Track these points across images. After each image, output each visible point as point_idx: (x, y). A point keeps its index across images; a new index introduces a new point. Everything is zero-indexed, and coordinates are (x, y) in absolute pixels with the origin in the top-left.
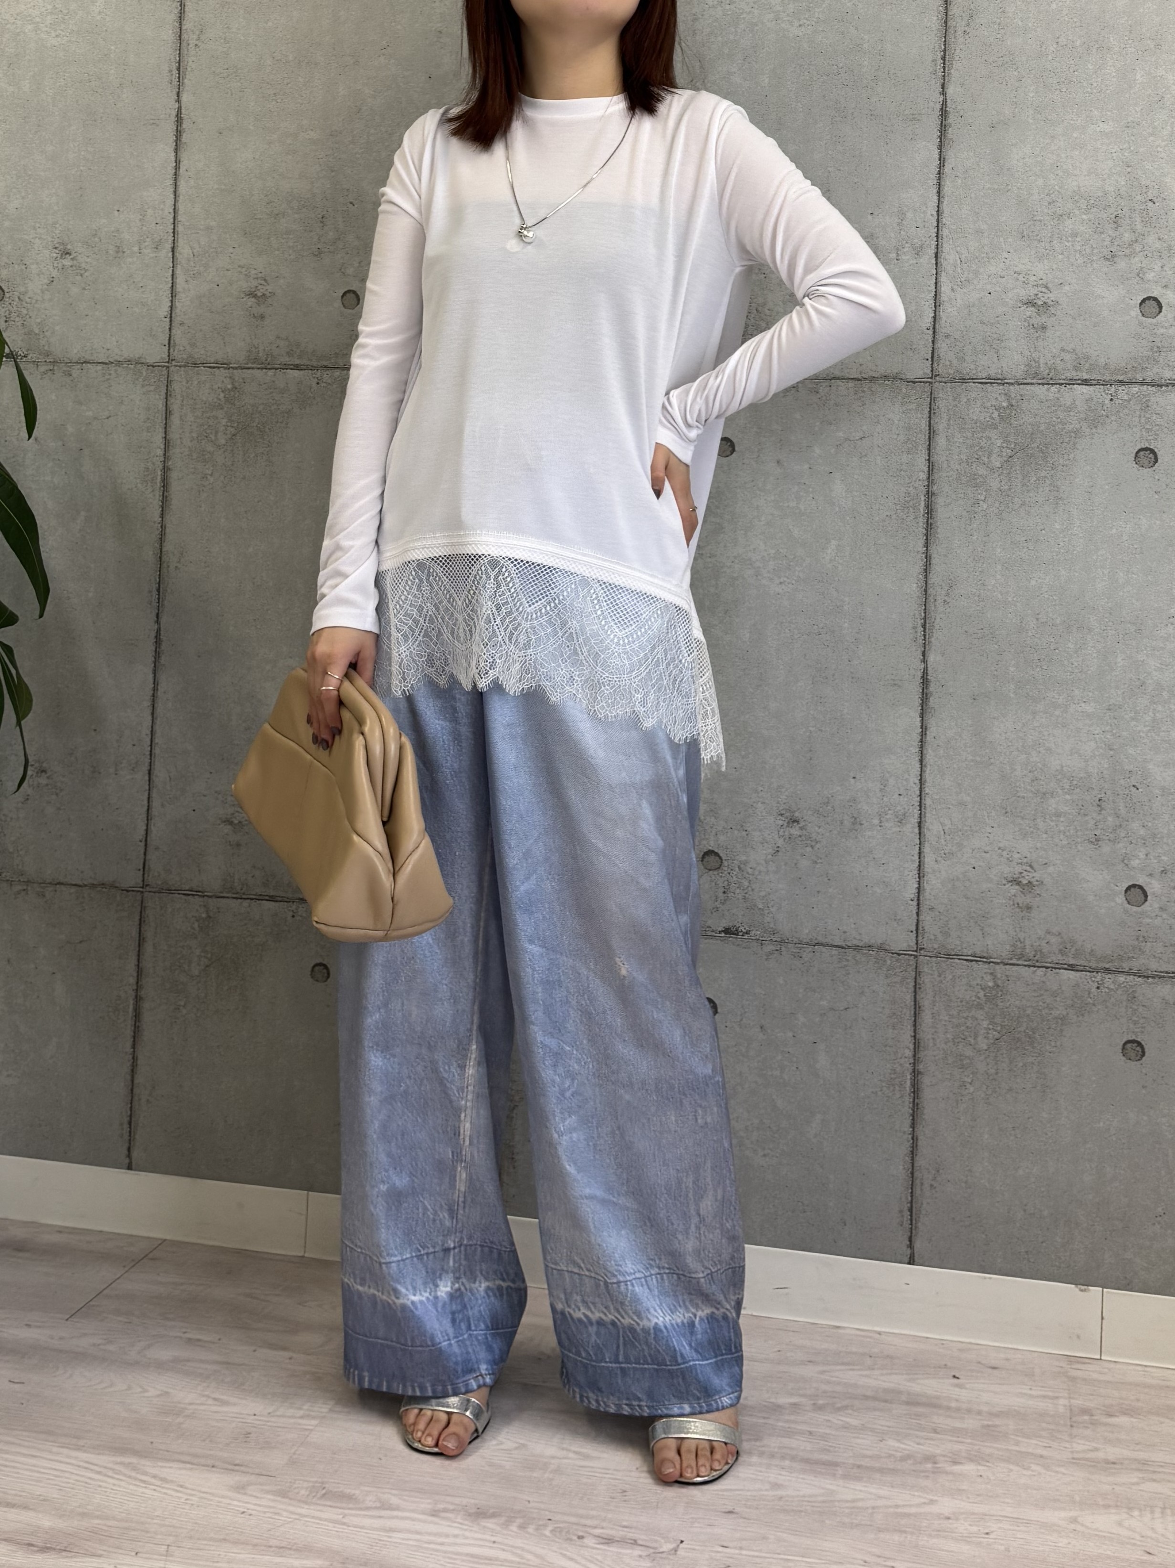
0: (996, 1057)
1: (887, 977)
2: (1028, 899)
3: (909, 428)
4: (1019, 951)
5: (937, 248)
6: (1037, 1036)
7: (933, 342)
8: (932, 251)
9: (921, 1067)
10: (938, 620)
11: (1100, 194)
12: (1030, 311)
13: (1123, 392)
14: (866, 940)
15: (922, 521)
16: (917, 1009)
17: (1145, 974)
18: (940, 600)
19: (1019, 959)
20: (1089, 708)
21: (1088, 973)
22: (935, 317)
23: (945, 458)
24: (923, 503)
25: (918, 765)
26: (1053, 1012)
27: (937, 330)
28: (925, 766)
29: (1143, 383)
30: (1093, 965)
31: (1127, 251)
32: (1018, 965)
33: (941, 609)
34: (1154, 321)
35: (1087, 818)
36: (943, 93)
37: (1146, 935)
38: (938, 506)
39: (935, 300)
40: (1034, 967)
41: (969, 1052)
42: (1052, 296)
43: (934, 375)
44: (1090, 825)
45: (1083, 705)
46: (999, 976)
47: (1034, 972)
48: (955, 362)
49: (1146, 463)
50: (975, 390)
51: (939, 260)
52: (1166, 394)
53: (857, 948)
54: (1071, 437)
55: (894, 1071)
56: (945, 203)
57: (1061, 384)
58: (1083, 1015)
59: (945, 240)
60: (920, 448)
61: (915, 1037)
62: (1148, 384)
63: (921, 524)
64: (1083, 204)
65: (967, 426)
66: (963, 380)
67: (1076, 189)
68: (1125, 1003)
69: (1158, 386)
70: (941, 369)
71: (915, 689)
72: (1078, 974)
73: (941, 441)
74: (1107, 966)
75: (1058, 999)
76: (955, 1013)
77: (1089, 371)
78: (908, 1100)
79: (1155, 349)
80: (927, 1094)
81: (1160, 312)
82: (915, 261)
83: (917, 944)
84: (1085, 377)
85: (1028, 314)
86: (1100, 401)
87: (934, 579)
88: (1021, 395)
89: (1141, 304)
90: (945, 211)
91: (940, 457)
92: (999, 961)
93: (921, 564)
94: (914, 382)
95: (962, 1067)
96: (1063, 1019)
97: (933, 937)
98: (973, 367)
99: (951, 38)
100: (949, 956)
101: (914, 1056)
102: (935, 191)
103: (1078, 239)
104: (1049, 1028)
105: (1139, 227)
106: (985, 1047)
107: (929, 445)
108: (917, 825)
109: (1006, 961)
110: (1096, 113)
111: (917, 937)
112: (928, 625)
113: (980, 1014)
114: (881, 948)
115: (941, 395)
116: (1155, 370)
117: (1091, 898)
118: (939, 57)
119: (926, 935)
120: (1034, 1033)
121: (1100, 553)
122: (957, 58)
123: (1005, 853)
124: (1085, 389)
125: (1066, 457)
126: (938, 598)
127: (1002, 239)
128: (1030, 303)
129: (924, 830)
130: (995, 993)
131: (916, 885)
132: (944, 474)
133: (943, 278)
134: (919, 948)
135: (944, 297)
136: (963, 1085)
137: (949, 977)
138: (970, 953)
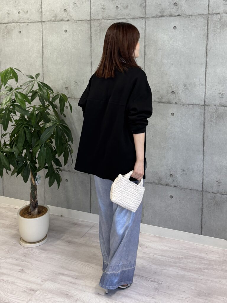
0: (214, 207)
1: (198, 194)
2: (219, 184)
3: (201, 112)
4: (218, 192)
6: (220, 204)
7: (205, 99)
8: (204, 85)
9: (203, 207)
10: (205, 142)
14: (195, 189)
15: (203, 127)
16: (202, 199)
18: (206, 139)
22: (205, 96)
24: (203, 124)
25: (202, 164)
28: (204, 164)
32: (218, 194)
36: (206, 60)
38: (205, 125)
41: (210, 206)
42: (224, 93)
43: (205, 104)
46: (215, 195)
47: (220, 195)
48: (208, 102)
50: (211, 107)
51: (206, 86)
53: (193, 190)
54: (226, 115)
55: (199, 208)
56: (207, 77)
57: (225, 106)
59: (206, 83)
60: (203, 115)
61: (202, 203)
65: (210, 112)
66: (209, 105)
70: (206, 103)
71: (202, 152)
73: (206, 115)
75: (224, 199)
76: (208, 200)
78: (201, 212)
80: (204, 211)
82: (202, 87)
87: (205, 136)
88: (219, 108)
90: (207, 79)
91: (206, 117)
92: (215, 193)
93: (203, 133)
94: (202, 105)
95: (209, 208)
96: (224, 202)
97: (205, 189)
98: (211, 103)
99: (207, 51)
100: (207, 192)
102: (205, 76)
104: (222, 203)
106: (213, 205)
108: (202, 172)
111: (202, 189)
113: (212, 201)
114: (197, 190)
115: (206, 107)
118: (205, 54)
122: (208, 55)
123: (216, 177)
125: (226, 118)
127: (215, 83)
128: (220, 94)
129: (204, 174)
130: (214, 198)
131: (202, 181)
132: (206, 120)
133: (206, 89)
134: (203, 191)
135: (206, 92)
136: (209, 210)
137: (207, 195)
138: (210, 192)
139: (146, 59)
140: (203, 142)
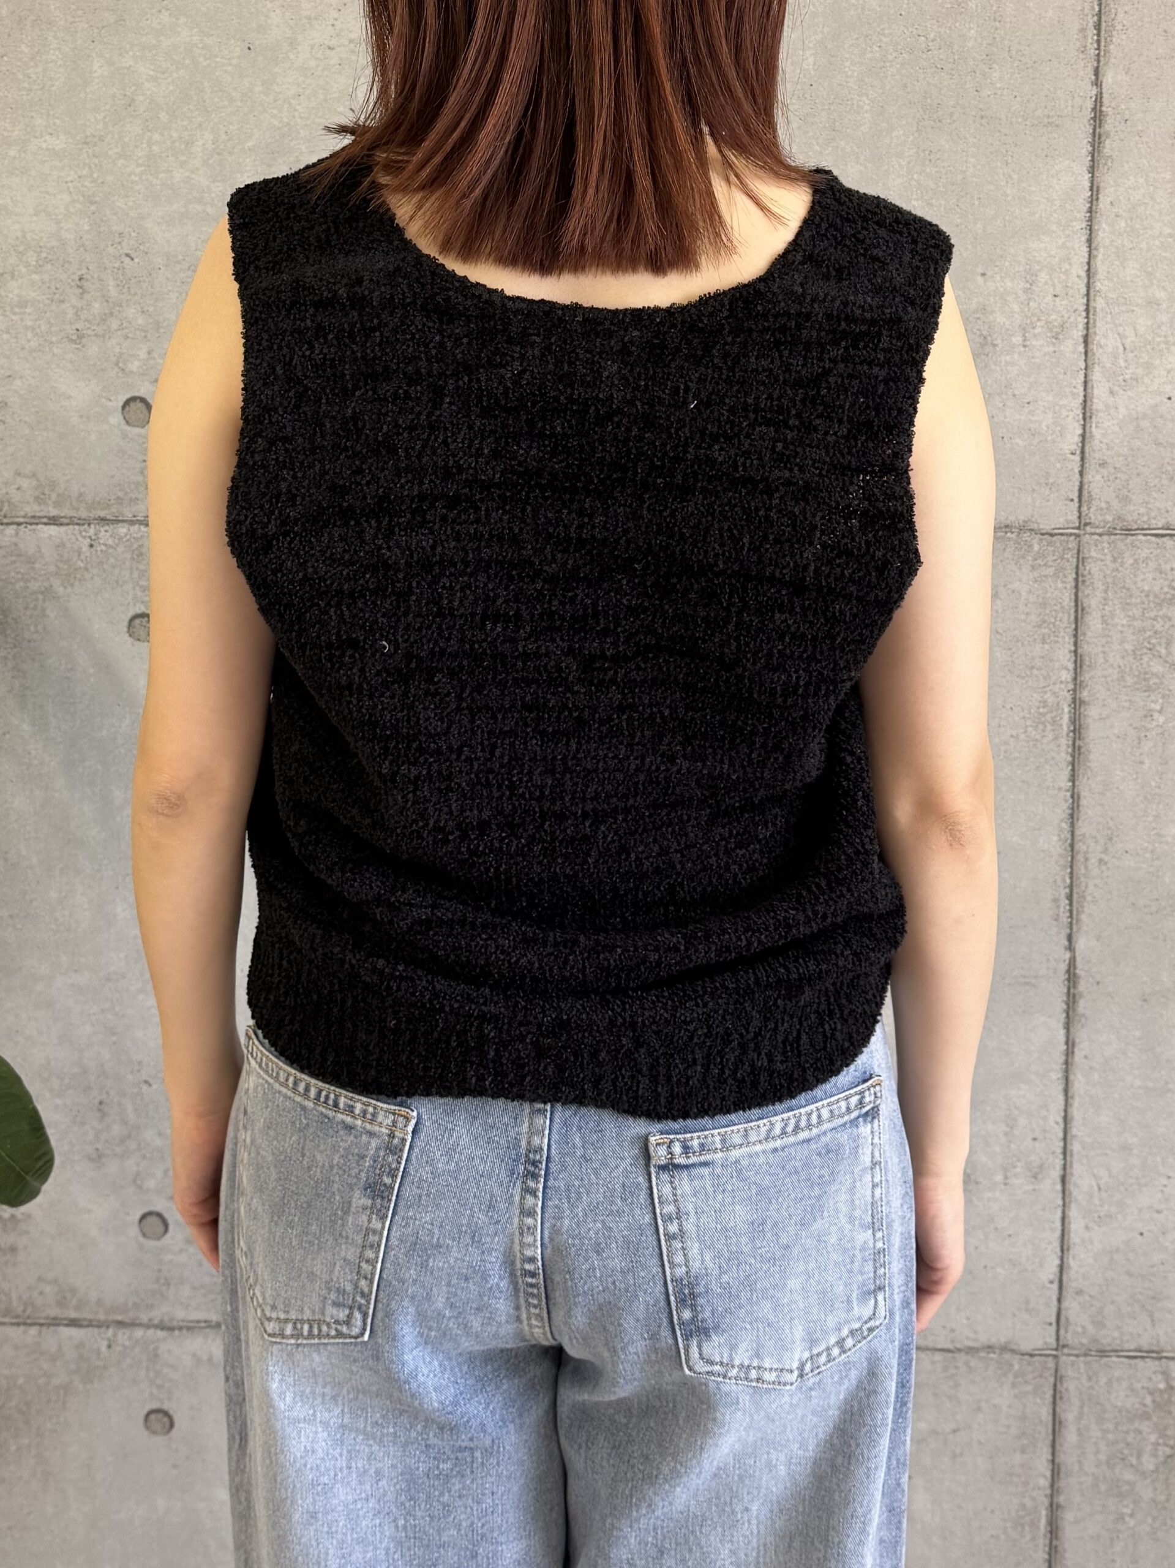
0: (1168, 1479)
1: (1014, 1385)
3: (1044, 605)
5: (1087, 329)
7: (1081, 473)
8: (1078, 333)
9: (1061, 1499)
10: (1091, 888)
14: (984, 1339)
15: (1065, 742)
16: (1057, 1425)
18: (1093, 861)
22: (1083, 436)
23: (1101, 649)
24: (1066, 717)
25: (1061, 1098)
27: (1087, 455)
28: (1072, 1097)
33: (1095, 872)
36: (1098, 83)
38: (1090, 720)
39: (1084, 408)
41: (1129, 1476)
43: (1083, 523)
48: (1115, 504)
50: (1146, 546)
51: (1090, 347)
53: (971, 1351)
55: (1023, 1506)
56: (1100, 257)
59: (1100, 314)
60: (1062, 634)
61: (1053, 1461)
63: (1064, 748)
65: (1133, 600)
66: (1128, 531)
70: (1093, 516)
71: (1056, 991)
73: (1093, 623)
76: (1111, 1426)
78: (1042, 1542)
80: (1070, 1533)
82: (1052, 349)
83: (1058, 1339)
87: (1083, 828)
90: (1100, 270)
91: (1091, 648)
92: (1173, 1355)
93: (1064, 806)
94: (1052, 535)
95: (1121, 1495)
97: (1079, 1329)
98: (1142, 510)
100: (1103, 1353)
101: (1052, 1486)
102: (1084, 238)
106: (1151, 1467)
107: (1076, 629)
108: (1058, 1180)
111: (1058, 1331)
112: (1075, 896)
113: (1145, 1427)
114: (1005, 1348)
115: (1093, 554)
118: (1090, 24)
119: (1071, 1329)
126: (1089, 855)
129: (1070, 1187)
130: (1168, 1397)
131: (1057, 1262)
132: (1099, 673)
133: (1096, 375)
134: (1060, 1345)
135: (1097, 404)
136: (1121, 1518)
137: (1103, 1380)
138: (1132, 1347)
140: (1064, 892)
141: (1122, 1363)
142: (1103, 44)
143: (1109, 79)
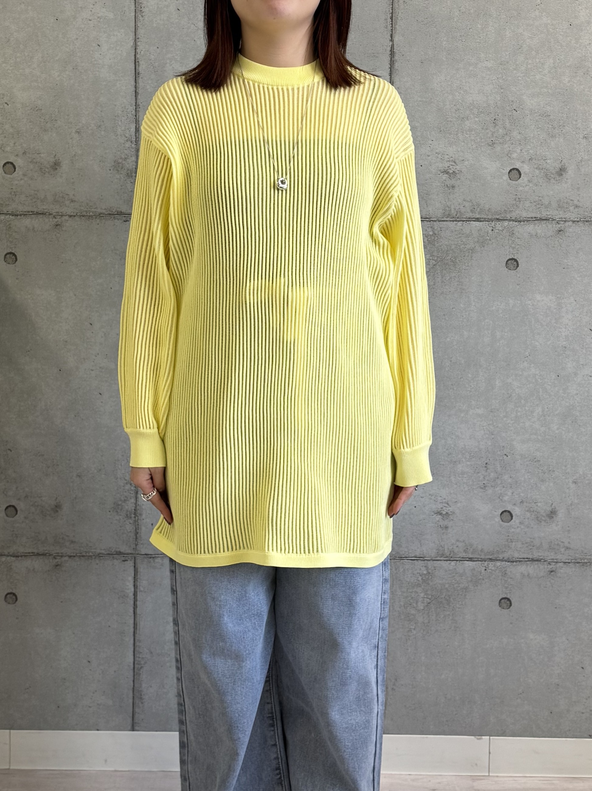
0: (429, 613)
2: (446, 523)
4: (441, 553)
6: (451, 599)
11: (485, 105)
12: (445, 176)
13: (499, 226)
17: (512, 560)
19: (441, 557)
20: (480, 411)
21: (480, 562)
26: (460, 585)
29: (510, 220)
30: (483, 557)
31: (501, 141)
32: (441, 560)
34: (517, 182)
35: (479, 474)
36: (392, 40)
37: (512, 538)
40: (450, 560)
41: (413, 612)
42: (458, 168)
44: (480, 479)
45: (477, 410)
46: (430, 567)
47: (450, 563)
49: (512, 267)
52: (523, 226)
54: (469, 252)
57: (464, 221)
58: (477, 586)
62: (513, 221)
64: (475, 111)
67: (471, 102)
68: (500, 577)
69: (519, 221)
72: (475, 563)
74: (490, 557)
75: (463, 578)
76: (405, 590)
77: (479, 213)
79: (517, 199)
81: (520, 177)
84: (478, 216)
85: (444, 178)
86: (486, 231)
88: (441, 228)
89: (509, 173)
92: (429, 559)
95: (410, 620)
96: (466, 589)
99: (395, 5)
100: (401, 558)
103: (473, 133)
104: (458, 595)
105: (508, 125)
106: (422, 608)
109: (434, 559)
110: (482, 55)
113: (419, 590)
116: (517, 212)
117: (482, 520)
118: (389, 17)
120: (450, 598)
121: (487, 321)
122: (400, 18)
123: (433, 497)
124: (477, 224)
125: (466, 264)
127: (428, 132)
128: (446, 172)
130: (428, 577)
136: (410, 630)
138: (413, 556)
139: (141, 32)
141: (409, 562)
142: (394, 25)
143: (396, 39)
